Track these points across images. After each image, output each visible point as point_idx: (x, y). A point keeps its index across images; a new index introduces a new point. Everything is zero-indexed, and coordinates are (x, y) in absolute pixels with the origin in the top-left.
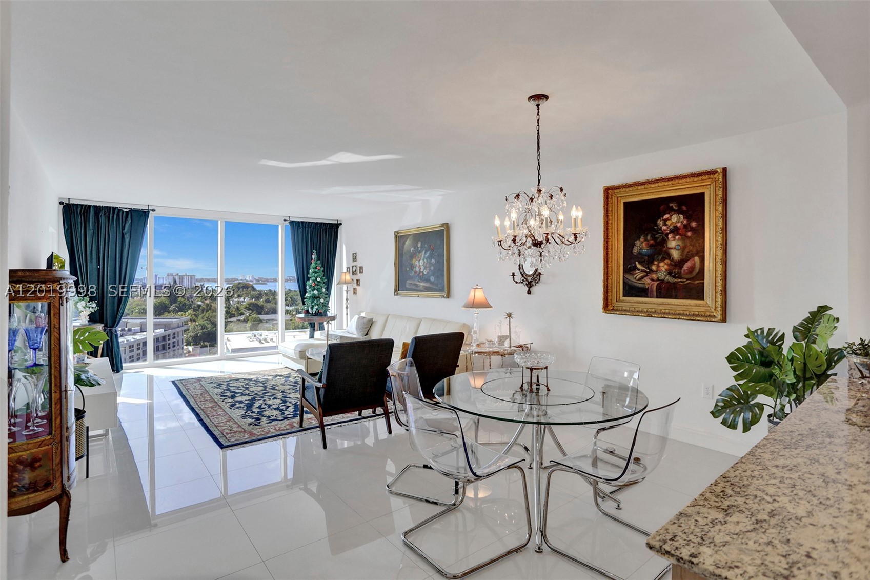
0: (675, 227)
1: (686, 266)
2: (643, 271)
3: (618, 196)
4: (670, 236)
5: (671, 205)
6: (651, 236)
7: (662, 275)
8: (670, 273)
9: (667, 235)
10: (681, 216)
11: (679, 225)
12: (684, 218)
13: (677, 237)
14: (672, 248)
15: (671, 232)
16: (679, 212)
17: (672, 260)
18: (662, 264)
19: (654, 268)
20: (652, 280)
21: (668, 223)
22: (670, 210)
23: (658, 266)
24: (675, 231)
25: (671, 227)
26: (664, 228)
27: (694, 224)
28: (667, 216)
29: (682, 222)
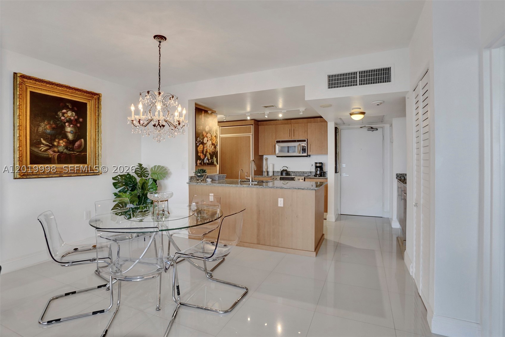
0: (70, 119)
1: (77, 144)
2: (47, 145)
3: (27, 85)
4: (67, 124)
5: (68, 104)
6: (53, 122)
7: (61, 149)
8: (66, 147)
9: (65, 123)
10: (74, 113)
11: (72, 118)
12: (75, 115)
13: (71, 126)
14: (68, 132)
15: (67, 122)
16: (72, 110)
17: (68, 140)
18: (61, 142)
19: (55, 144)
20: (54, 152)
21: (65, 115)
22: (67, 108)
23: (59, 143)
24: (70, 121)
25: (68, 119)
26: (63, 118)
27: (81, 120)
28: (64, 111)
29: (74, 117)
